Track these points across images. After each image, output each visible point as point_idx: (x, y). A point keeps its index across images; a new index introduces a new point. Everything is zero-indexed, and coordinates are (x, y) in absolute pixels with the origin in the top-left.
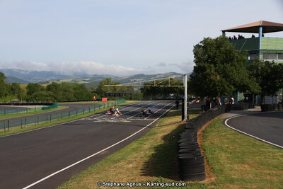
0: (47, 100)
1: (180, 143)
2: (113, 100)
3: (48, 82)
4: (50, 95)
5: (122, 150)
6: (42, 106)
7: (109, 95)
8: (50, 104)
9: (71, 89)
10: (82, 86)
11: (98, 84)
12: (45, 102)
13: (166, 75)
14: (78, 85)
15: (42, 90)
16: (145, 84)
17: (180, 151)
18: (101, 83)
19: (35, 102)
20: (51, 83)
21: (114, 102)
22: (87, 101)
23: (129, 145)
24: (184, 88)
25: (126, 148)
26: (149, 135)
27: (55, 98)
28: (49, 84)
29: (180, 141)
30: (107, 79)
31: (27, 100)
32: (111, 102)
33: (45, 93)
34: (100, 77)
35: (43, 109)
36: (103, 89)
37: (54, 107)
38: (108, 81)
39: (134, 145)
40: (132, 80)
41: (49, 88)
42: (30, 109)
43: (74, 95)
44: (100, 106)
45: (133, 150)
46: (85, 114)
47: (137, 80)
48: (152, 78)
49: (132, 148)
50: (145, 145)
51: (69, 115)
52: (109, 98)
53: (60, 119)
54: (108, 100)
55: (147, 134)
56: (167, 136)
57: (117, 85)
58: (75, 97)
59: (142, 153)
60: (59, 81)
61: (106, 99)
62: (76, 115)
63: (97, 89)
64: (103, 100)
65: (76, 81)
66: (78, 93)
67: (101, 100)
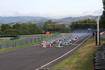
0: (13, 34)
1: (95, 59)
2: (53, 33)
3: (13, 23)
4: (15, 31)
5: (58, 64)
6: (11, 38)
7: (51, 30)
8: (15, 37)
9: (28, 27)
10: (34, 25)
11: (44, 24)
12: (12, 35)
14: (32, 24)
15: (10, 28)
17: (96, 64)
18: (46, 23)
19: (6, 35)
20: (15, 24)
21: (53, 34)
23: (63, 61)
24: (97, 25)
25: (61, 62)
26: (75, 54)
27: (18, 33)
28: (14, 24)
30: (49, 21)
31: (1, 34)
32: (51, 34)
33: (12, 30)
34: (45, 19)
35: (11, 39)
36: (47, 27)
37: (17, 38)
39: (67, 60)
40: (64, 21)
41: (14, 27)
42: (3, 40)
43: (29, 31)
44: (45, 37)
45: (66, 63)
46: (36, 42)
47: (68, 21)
48: (77, 19)
49: (65, 62)
50: (73, 60)
51: (27, 43)
52: (51, 32)
53: (21, 45)
54: (50, 33)
55: (74, 54)
56: (87, 54)
57: (55, 24)
58: (30, 32)
59: (72, 65)
60: (20, 22)
61: (49, 32)
62: (31, 43)
63: (43, 27)
64: (47, 33)
65: (30, 22)
66: (32, 30)
67: (46, 33)
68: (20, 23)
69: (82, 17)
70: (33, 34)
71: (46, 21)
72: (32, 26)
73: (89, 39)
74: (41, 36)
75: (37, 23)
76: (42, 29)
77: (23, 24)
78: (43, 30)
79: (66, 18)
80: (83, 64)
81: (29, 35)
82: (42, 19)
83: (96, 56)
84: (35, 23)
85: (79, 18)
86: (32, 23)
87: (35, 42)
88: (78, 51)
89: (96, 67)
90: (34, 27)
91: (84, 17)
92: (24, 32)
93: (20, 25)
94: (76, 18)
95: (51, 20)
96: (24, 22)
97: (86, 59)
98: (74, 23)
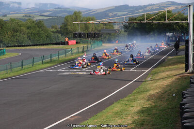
1: (184, 104)
2: (84, 43)
5: (99, 114)
7: (80, 35)
9: (24, 29)
10: (39, 24)
11: (63, 21)
13: (161, 6)
14: (33, 22)
16: (131, 19)
17: (186, 115)
18: (66, 19)
21: (86, 45)
22: (47, 44)
23: (110, 108)
24: (188, 24)
25: (105, 111)
26: (137, 93)
29: (185, 101)
30: (75, 13)
32: (81, 46)
34: (65, 10)
36: (69, 28)
38: (76, 15)
39: (117, 107)
40: (111, 14)
43: (28, 37)
44: (66, 52)
45: (116, 113)
46: (45, 63)
47: (119, 13)
48: (140, 11)
49: (114, 111)
50: (133, 106)
51: (22, 66)
52: (79, 41)
53: (9, 71)
54: (77, 43)
55: (135, 91)
56: (164, 93)
57: (91, 22)
58: (30, 39)
59: (129, 118)
60: (5, 16)
61: (74, 42)
62: (33, 65)
63: (61, 28)
64: (70, 43)
65: (29, 16)
66: (34, 34)
67: (68, 43)
68: (5, 19)
69: (154, 5)
70: (37, 45)
71: (66, 14)
72: (33, 24)
73: (170, 57)
74: (55, 49)
75: (45, 18)
76: (58, 32)
77: (12, 20)
78: (60, 35)
79: (116, 7)
80: (154, 114)
81: (27, 46)
82: (58, 9)
83: (185, 98)
84: (41, 18)
85: (145, 7)
86: (35, 19)
87: (43, 63)
88: (143, 86)
89: (185, 121)
90: (38, 29)
91: (157, 4)
92: (15, 40)
93: (6, 22)
94: (140, 7)
95: (79, 13)
96: (14, 15)
97: (164, 104)
98: (135, 19)
